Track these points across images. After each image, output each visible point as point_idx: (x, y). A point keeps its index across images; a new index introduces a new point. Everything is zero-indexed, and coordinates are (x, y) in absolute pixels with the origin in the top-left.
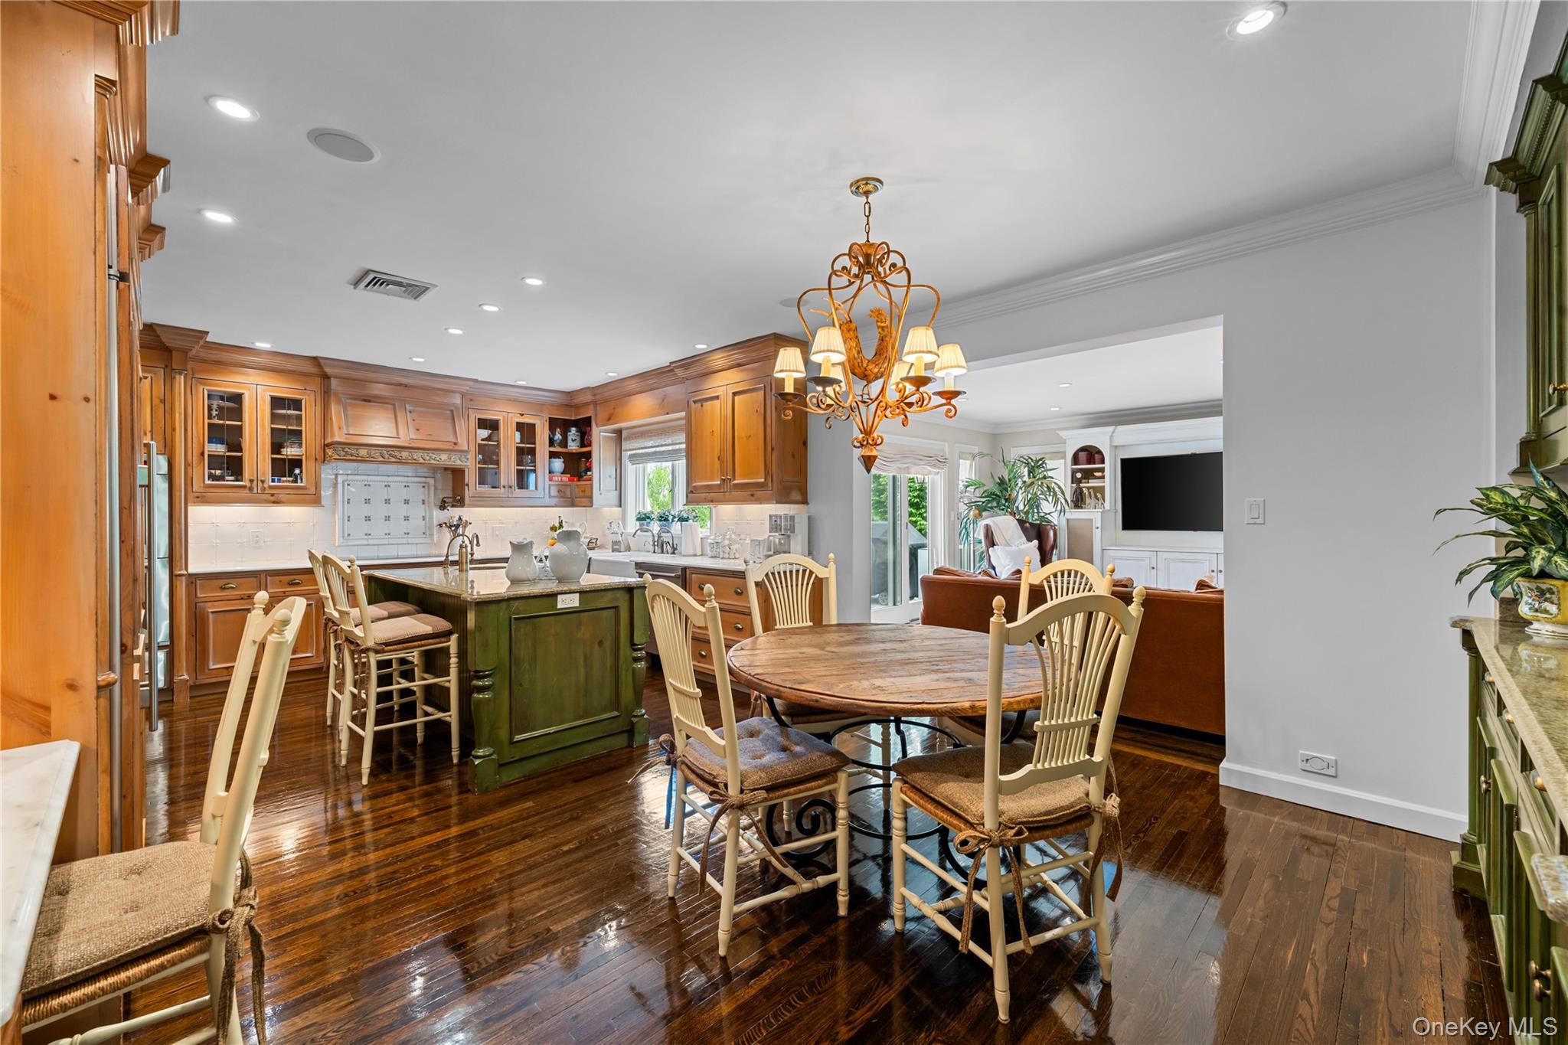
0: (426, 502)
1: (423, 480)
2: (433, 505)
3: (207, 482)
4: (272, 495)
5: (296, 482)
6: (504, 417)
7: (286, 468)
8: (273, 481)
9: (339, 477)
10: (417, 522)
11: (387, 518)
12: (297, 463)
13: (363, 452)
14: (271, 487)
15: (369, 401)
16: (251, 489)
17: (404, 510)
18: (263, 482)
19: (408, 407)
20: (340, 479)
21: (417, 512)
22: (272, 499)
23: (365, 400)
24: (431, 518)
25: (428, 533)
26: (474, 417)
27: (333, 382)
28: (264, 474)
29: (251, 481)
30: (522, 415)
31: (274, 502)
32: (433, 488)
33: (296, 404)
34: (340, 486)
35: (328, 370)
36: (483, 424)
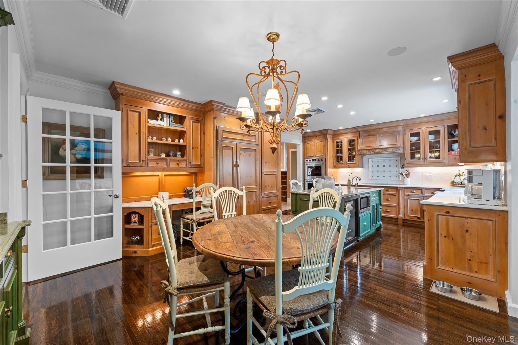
0: (397, 166)
1: (396, 158)
2: (399, 166)
3: (336, 163)
4: (348, 165)
5: (354, 162)
6: (422, 130)
7: (351, 158)
8: (349, 162)
9: (370, 159)
10: (394, 173)
11: (384, 171)
12: (354, 156)
13: (377, 151)
14: (348, 163)
15: (370, 136)
16: (344, 164)
17: (390, 169)
18: (346, 162)
19: (381, 135)
20: (370, 160)
21: (394, 169)
22: (348, 166)
23: (369, 136)
24: (399, 171)
25: (398, 177)
26: (408, 133)
27: (361, 132)
28: (347, 160)
29: (344, 162)
30: (432, 127)
31: (349, 167)
32: (399, 161)
33: (353, 141)
34: (370, 162)
35: (359, 130)
36: (412, 135)
